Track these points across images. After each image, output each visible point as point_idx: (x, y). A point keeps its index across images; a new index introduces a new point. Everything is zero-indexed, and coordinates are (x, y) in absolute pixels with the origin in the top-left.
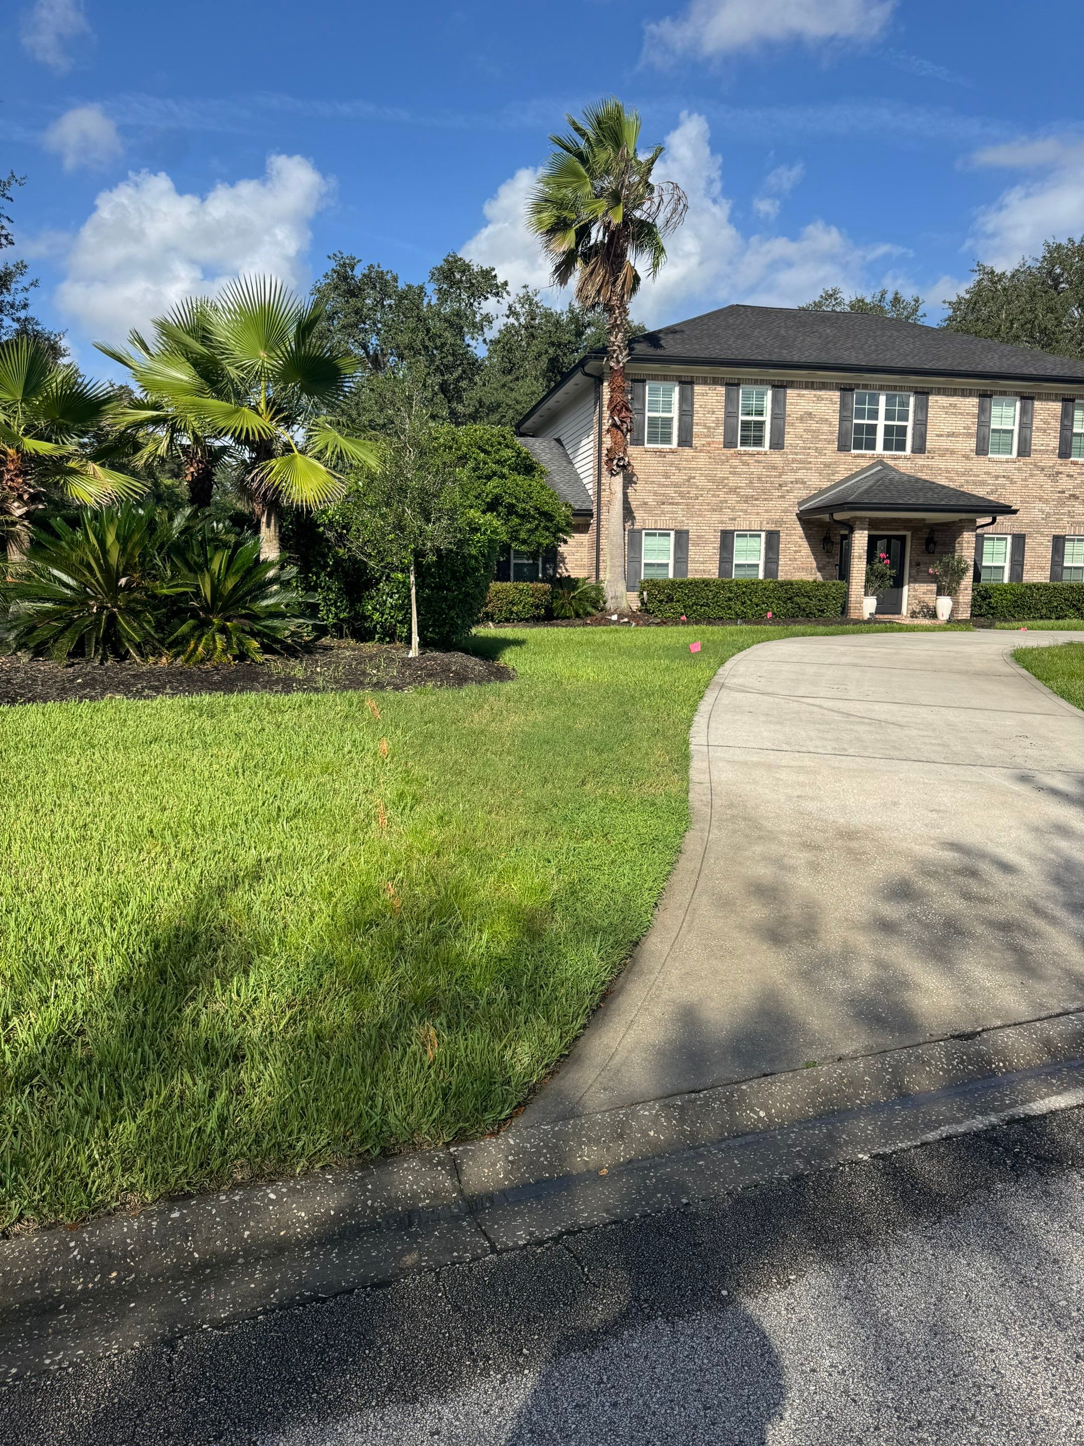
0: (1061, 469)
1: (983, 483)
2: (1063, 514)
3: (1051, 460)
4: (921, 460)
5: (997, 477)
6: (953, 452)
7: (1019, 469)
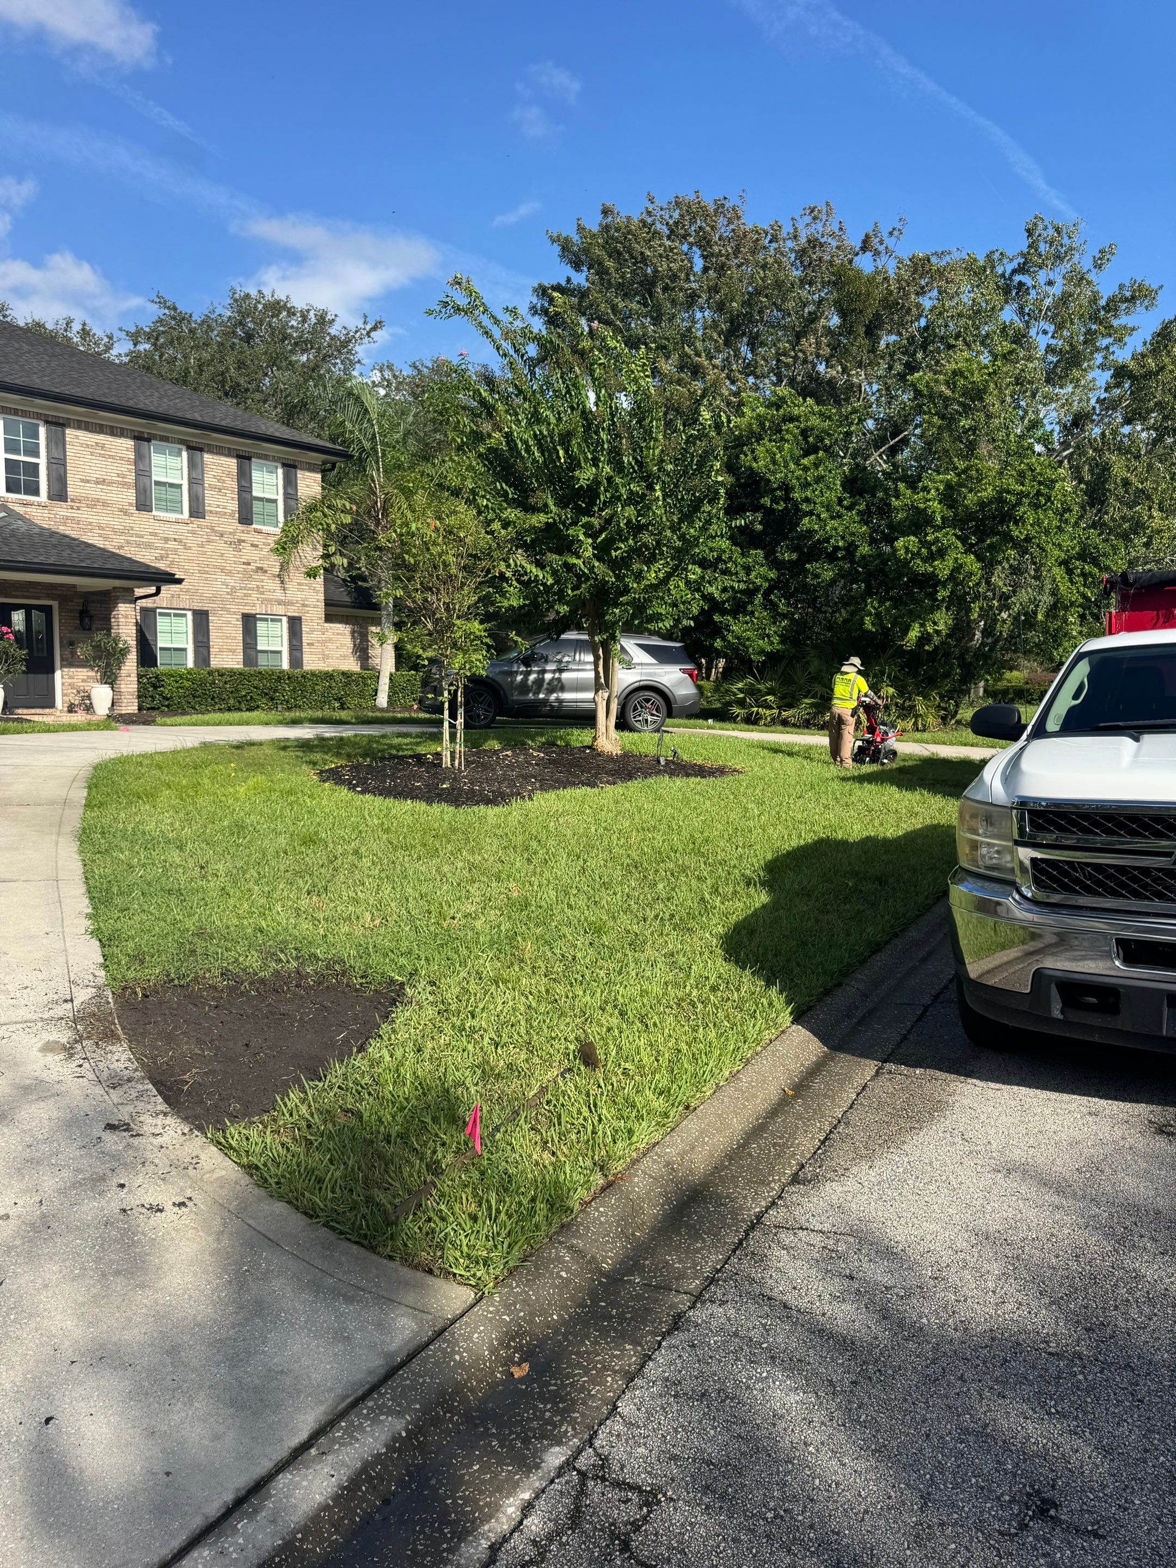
0: (244, 537)
1: (149, 546)
2: (250, 589)
3: (232, 525)
4: (61, 510)
5: (167, 540)
6: (105, 504)
7: (193, 532)
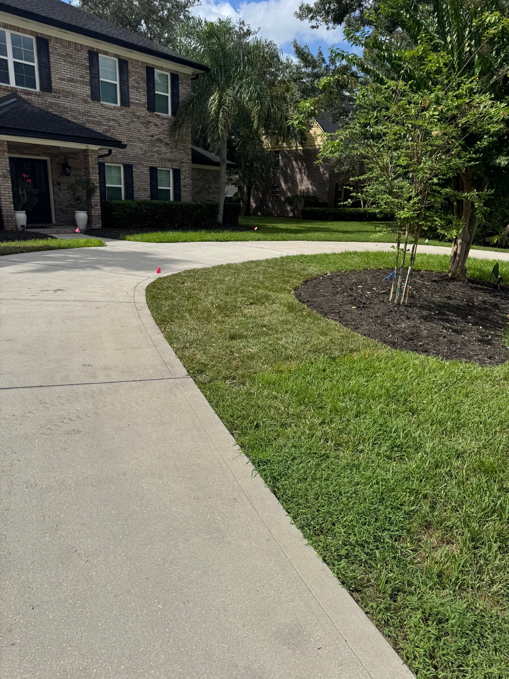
0: (151, 119)
1: (99, 124)
2: (154, 152)
3: (143, 112)
4: (49, 99)
5: (109, 120)
6: (74, 95)
7: (123, 116)
